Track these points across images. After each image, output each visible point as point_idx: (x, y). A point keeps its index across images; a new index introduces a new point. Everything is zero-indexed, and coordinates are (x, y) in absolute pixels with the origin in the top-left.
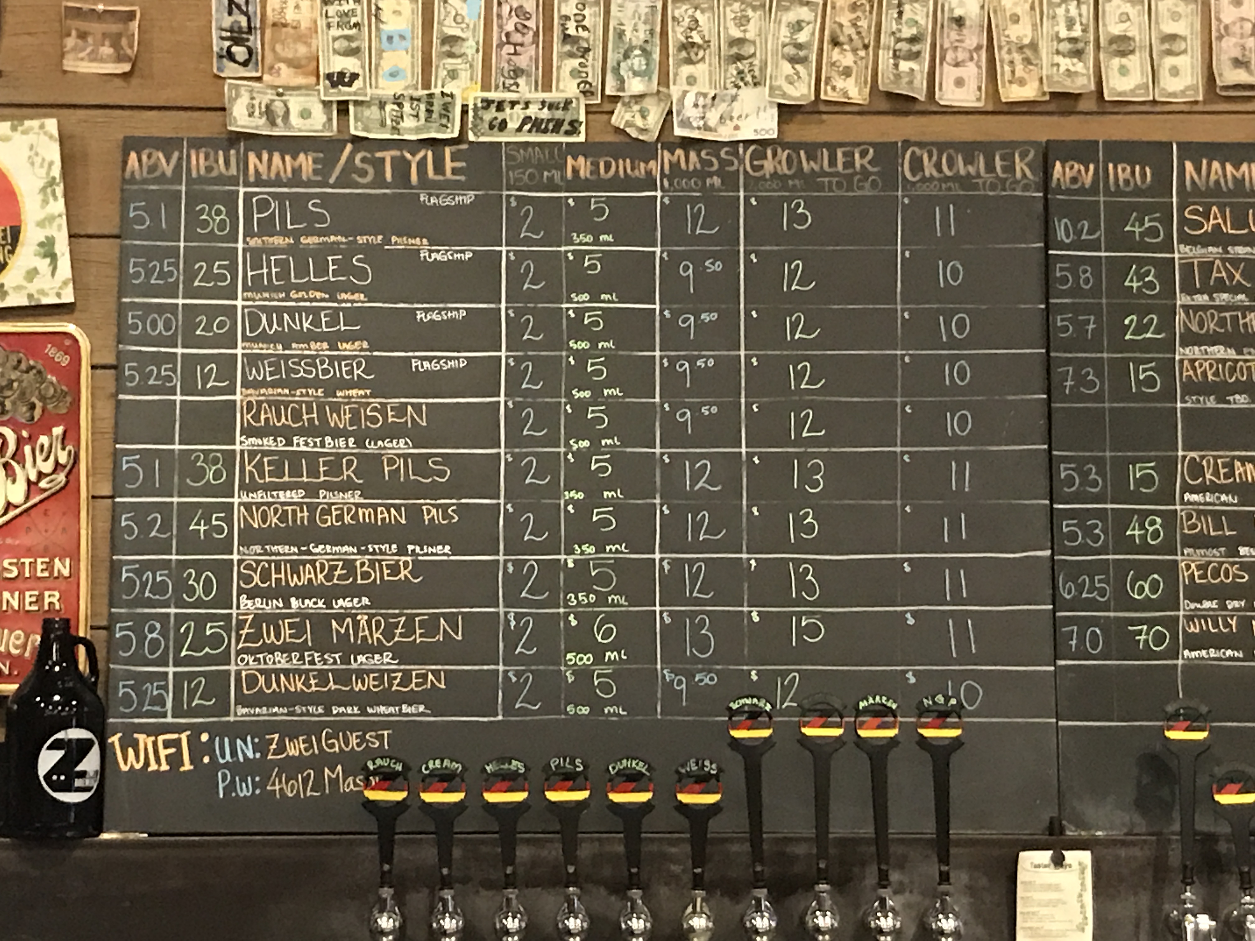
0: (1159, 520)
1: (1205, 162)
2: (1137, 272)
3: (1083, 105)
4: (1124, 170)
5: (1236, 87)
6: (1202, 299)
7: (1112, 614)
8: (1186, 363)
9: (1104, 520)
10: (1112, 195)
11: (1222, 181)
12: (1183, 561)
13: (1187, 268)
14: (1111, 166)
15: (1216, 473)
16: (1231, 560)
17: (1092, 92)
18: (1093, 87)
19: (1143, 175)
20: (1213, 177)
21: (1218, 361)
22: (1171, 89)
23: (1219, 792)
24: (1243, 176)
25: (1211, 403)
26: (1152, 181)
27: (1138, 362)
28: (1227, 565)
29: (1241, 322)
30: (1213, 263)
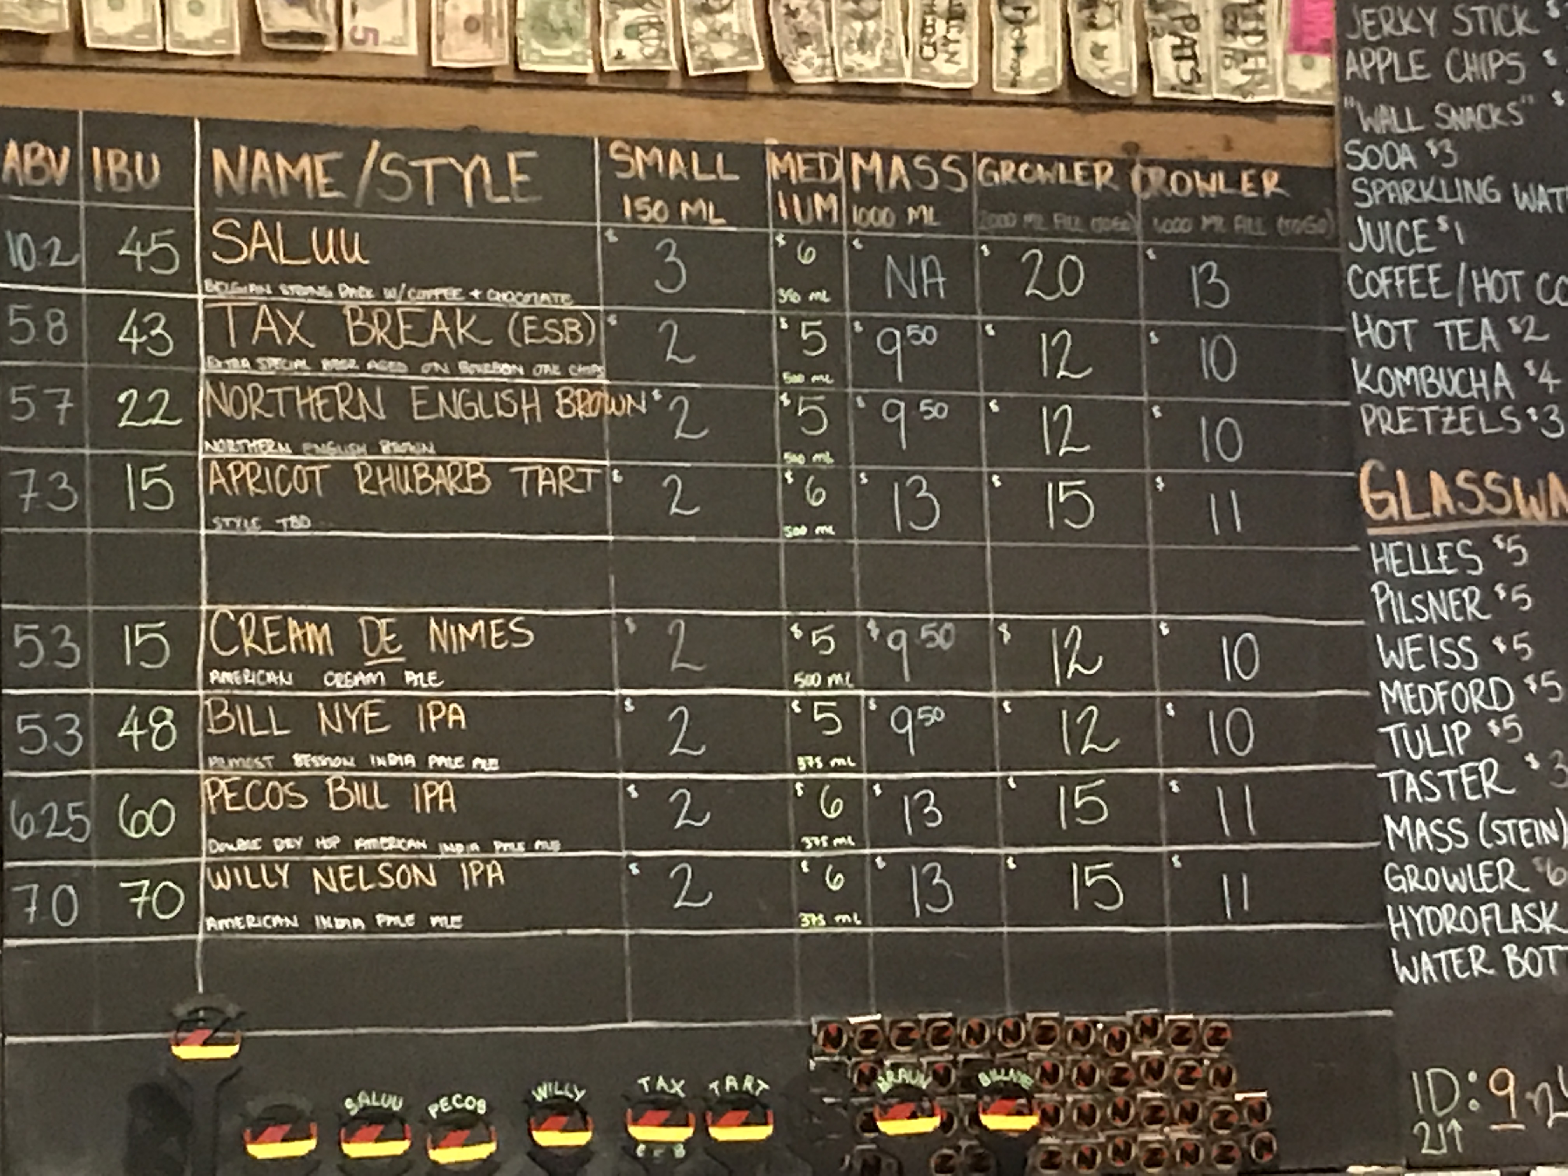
0: (169, 712)
1: (243, 150)
2: (137, 322)
3: (51, 54)
4: (117, 159)
5: (293, 36)
6: (238, 366)
7: (94, 863)
8: (214, 464)
9: (83, 713)
10: (100, 197)
11: (270, 181)
12: (207, 776)
13: (216, 316)
14: (96, 151)
15: (259, 639)
16: (281, 774)
17: (66, 33)
18: (67, 25)
19: (147, 165)
20: (256, 177)
21: (263, 462)
22: (190, 36)
23: (255, 1139)
24: (303, 175)
25: (253, 529)
26: (161, 176)
27: (140, 463)
28: (277, 783)
29: (300, 403)
30: (257, 308)
